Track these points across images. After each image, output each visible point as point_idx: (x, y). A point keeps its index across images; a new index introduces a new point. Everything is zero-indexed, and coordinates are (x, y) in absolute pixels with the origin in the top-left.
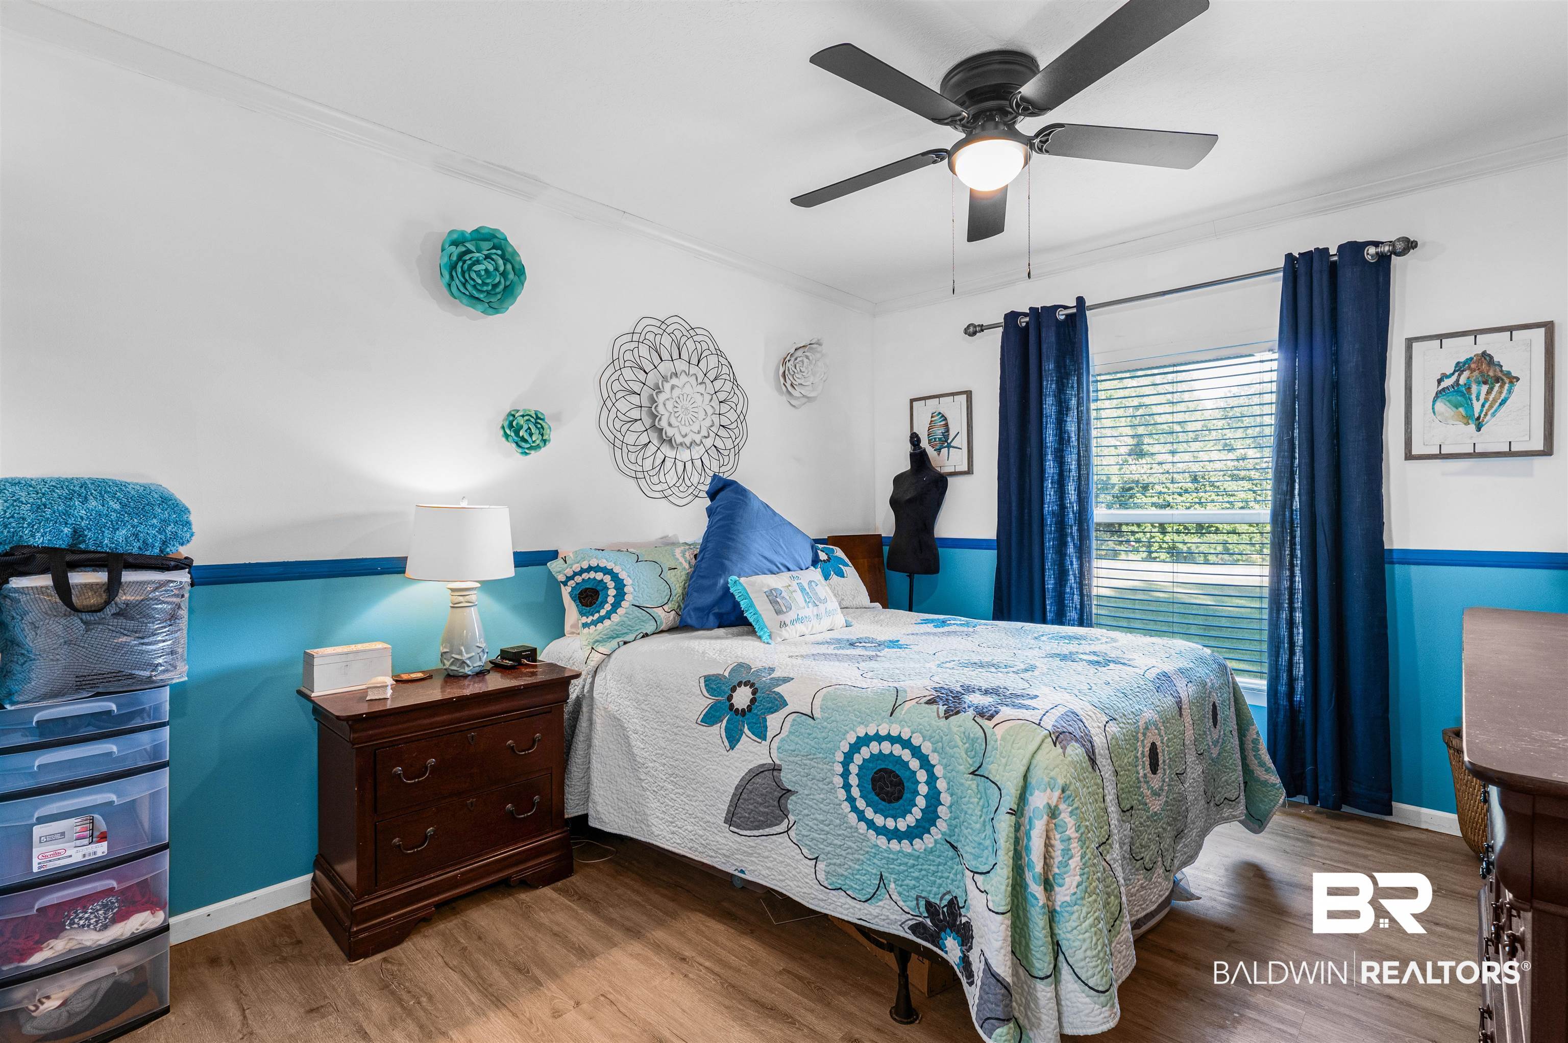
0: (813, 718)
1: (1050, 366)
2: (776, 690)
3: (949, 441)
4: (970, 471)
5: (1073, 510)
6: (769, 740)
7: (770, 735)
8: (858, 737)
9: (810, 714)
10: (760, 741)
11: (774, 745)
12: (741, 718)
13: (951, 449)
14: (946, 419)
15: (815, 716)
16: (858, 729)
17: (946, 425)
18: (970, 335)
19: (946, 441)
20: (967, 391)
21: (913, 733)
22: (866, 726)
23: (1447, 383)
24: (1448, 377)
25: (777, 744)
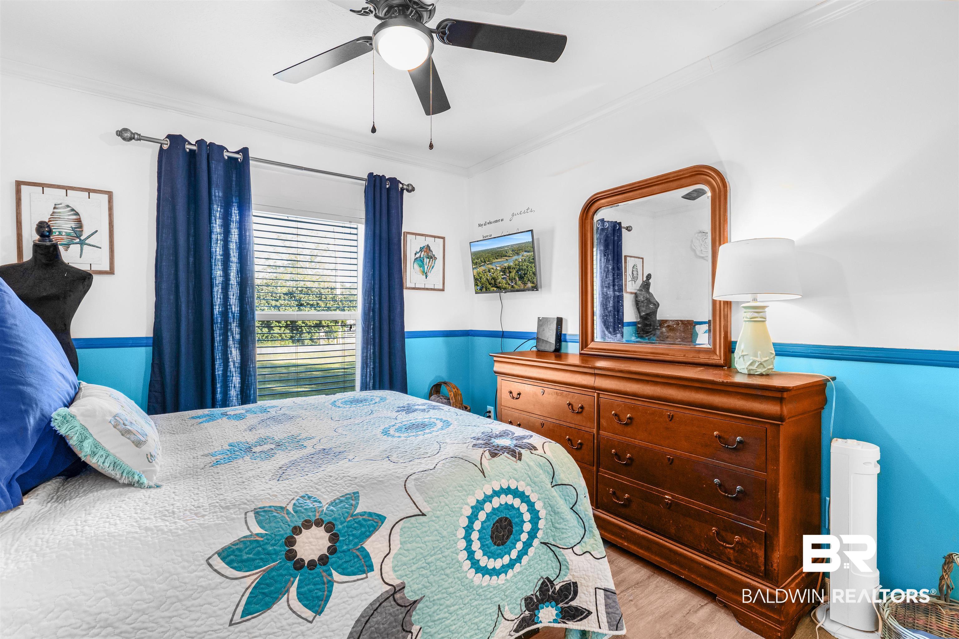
0: (423, 515)
1: (218, 193)
2: (358, 510)
3: (82, 238)
4: (111, 272)
5: (232, 311)
6: (377, 567)
7: (376, 561)
8: (472, 507)
9: (417, 512)
10: (364, 576)
11: (386, 568)
12: (324, 568)
13: (85, 246)
14: (77, 214)
15: (424, 511)
16: (469, 501)
17: (79, 221)
18: (124, 139)
19: (78, 237)
20: (109, 192)
21: (508, 481)
22: (473, 494)
23: (418, 255)
24: (418, 253)
25: (391, 565)
